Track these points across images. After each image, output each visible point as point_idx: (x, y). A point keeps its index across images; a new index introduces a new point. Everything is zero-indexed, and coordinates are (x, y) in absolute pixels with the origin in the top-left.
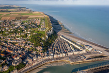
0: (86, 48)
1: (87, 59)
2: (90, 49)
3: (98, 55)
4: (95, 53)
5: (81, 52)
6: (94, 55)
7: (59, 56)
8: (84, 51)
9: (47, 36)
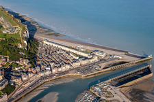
0: (96, 53)
1: (104, 69)
2: (103, 56)
3: (117, 61)
4: (111, 60)
5: (91, 60)
6: (111, 62)
7: (60, 70)
8: (96, 59)
9: (25, 42)
